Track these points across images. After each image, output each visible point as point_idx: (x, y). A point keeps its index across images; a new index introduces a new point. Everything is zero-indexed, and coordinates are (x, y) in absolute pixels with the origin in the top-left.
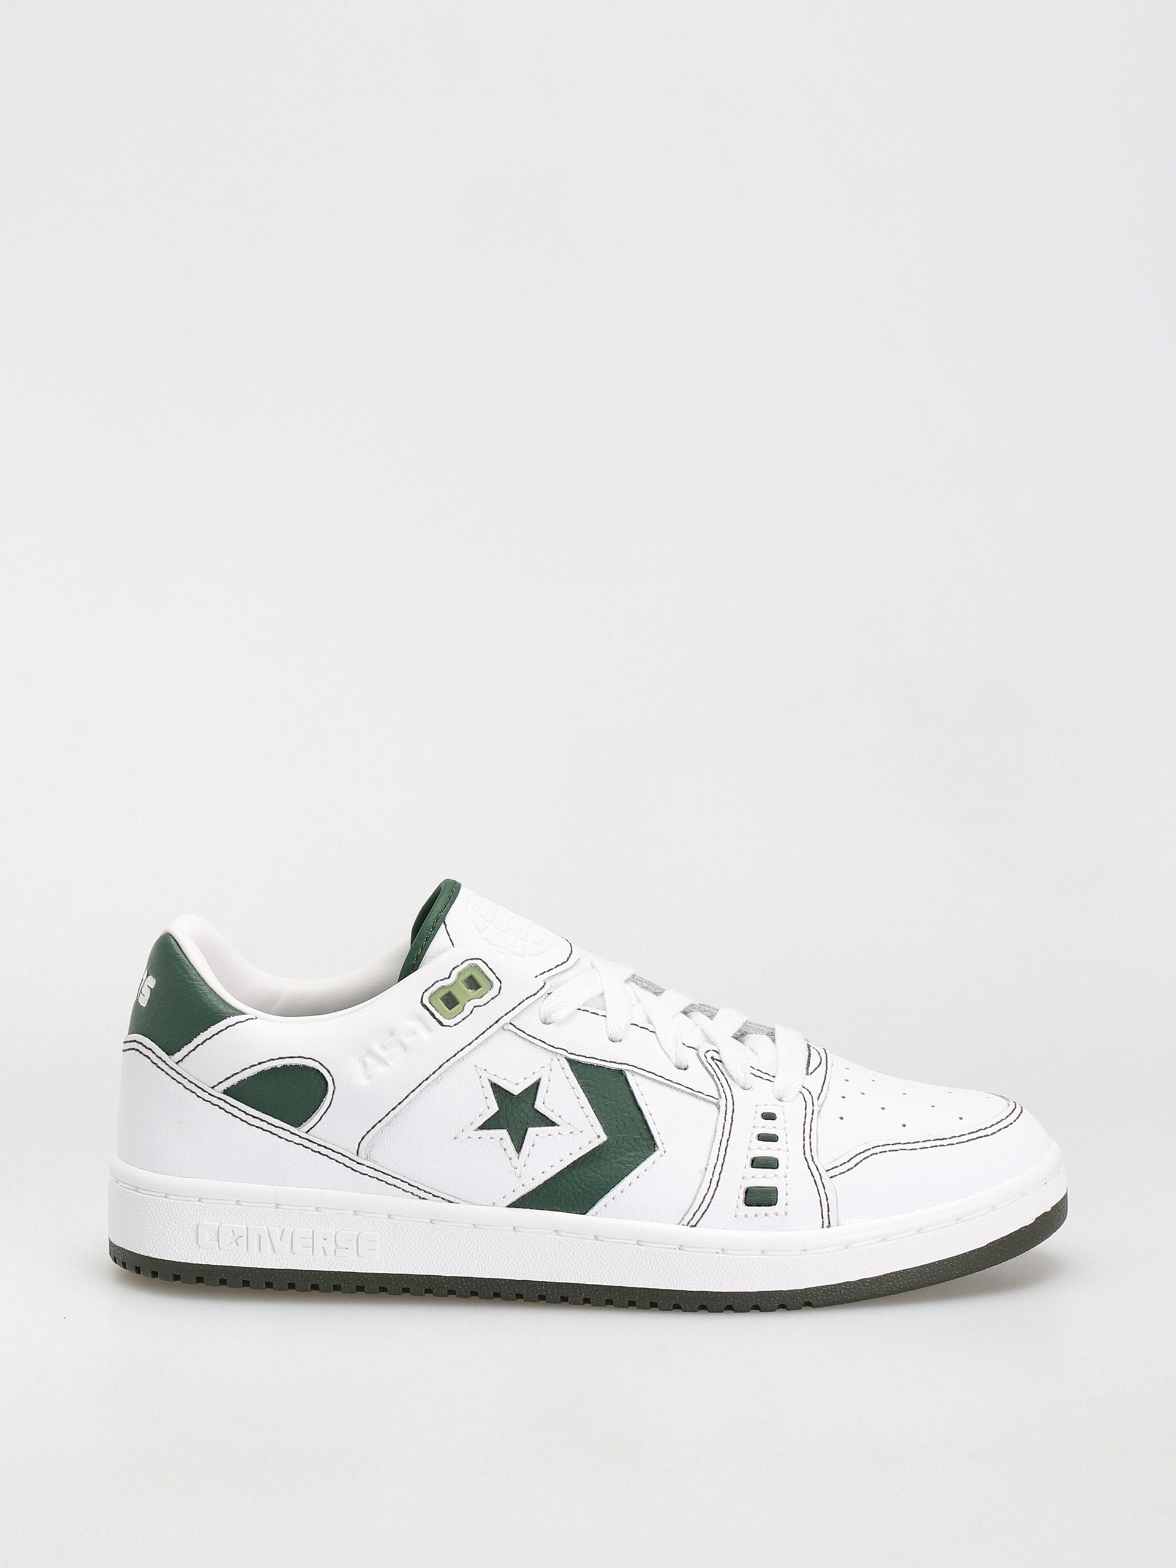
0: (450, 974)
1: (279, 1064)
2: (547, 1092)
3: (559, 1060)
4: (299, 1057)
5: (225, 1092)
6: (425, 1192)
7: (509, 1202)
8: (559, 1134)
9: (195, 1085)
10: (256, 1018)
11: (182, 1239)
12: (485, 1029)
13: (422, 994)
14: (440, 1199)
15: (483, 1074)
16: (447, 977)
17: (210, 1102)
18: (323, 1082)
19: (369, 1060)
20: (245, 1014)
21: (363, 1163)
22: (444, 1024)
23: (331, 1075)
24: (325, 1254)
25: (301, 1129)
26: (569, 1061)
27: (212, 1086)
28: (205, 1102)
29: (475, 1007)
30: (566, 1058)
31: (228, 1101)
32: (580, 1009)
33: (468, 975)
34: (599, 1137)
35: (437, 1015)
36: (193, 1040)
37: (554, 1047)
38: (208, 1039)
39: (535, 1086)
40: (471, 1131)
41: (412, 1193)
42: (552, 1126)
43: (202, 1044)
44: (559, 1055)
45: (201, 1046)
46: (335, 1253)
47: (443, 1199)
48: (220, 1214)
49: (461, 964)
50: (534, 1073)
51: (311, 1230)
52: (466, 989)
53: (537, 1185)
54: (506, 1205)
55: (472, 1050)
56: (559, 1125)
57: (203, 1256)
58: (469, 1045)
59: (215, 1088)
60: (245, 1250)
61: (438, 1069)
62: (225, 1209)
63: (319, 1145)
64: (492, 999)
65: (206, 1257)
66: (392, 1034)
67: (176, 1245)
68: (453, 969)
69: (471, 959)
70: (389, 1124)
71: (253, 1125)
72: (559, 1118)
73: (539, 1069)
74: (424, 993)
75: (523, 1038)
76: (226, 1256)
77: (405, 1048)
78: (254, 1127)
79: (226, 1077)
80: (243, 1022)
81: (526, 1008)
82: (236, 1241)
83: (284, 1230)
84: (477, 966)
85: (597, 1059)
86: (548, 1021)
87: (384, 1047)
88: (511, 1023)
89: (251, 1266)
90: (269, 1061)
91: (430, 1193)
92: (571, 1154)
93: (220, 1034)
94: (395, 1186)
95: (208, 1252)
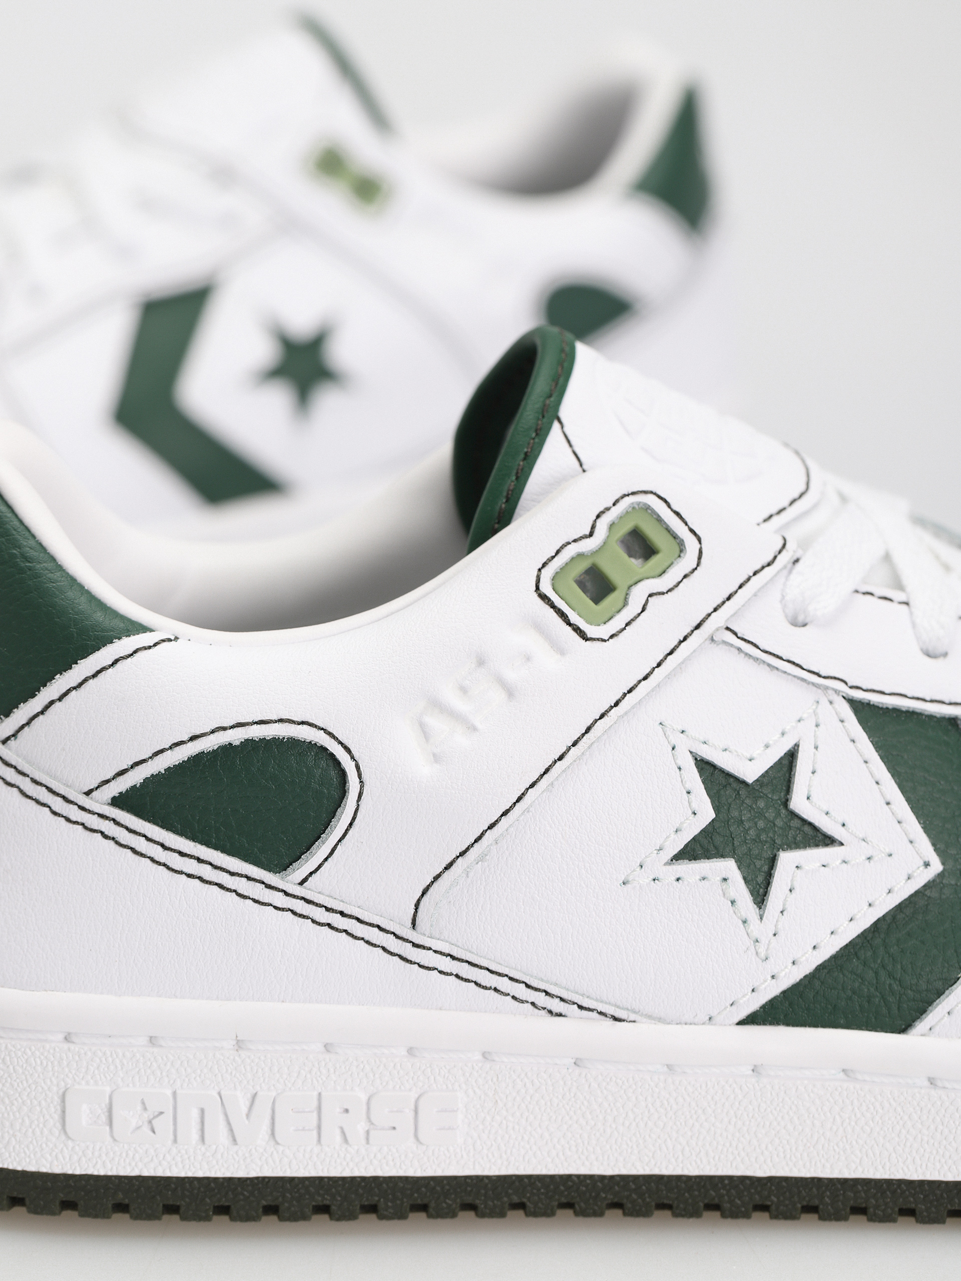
0: (593, 527)
1: (236, 737)
2: (813, 773)
3: (831, 703)
4: (281, 721)
5: (118, 802)
6: (562, 999)
7: (743, 1014)
8: (844, 862)
9: (47, 788)
10: (176, 638)
11: (27, 1122)
12: (676, 643)
13: (535, 573)
14: (595, 1014)
15: (677, 739)
16: (588, 533)
17: (83, 824)
18: (333, 773)
19: (435, 722)
20: (151, 630)
21: (427, 945)
22: (589, 636)
23: (352, 758)
24: (346, 1140)
25: (289, 878)
26: (852, 702)
27: (86, 790)
28: (71, 825)
29: (651, 595)
30: (844, 697)
31: (122, 822)
32: (857, 591)
33: (627, 527)
34: (927, 865)
35: (574, 617)
36: (39, 691)
37: (819, 675)
38: (74, 688)
39: (786, 762)
40: (658, 865)
41: (533, 1004)
42: (827, 845)
43: (60, 699)
44: (830, 692)
45: (58, 704)
46: (367, 1139)
47: (601, 1013)
48: (112, 1067)
49: (614, 504)
50: (783, 734)
51: (315, 1094)
52: (625, 556)
53: (801, 976)
54: (737, 1020)
55: (653, 690)
56: (842, 844)
57: (75, 1158)
58: (645, 678)
59: (94, 793)
60: (170, 1142)
61: (583, 735)
62: (124, 1055)
63: (328, 909)
64: (685, 576)
65: (84, 1159)
66: (481, 662)
67: (14, 1136)
68: (598, 516)
69: (633, 493)
70: (481, 858)
71: (181, 872)
72: (842, 829)
73: (794, 724)
74: (540, 570)
75: (756, 659)
76: (127, 1155)
77: (510, 692)
78: (184, 876)
79: (117, 770)
80: (150, 647)
81: (755, 595)
82: (150, 1122)
83: (254, 1096)
84: (647, 508)
85: (905, 696)
86: (801, 619)
87: (464, 690)
88: (728, 629)
89: (183, 1175)
90: (213, 732)
91: (574, 1003)
92: (870, 905)
93: (101, 676)
94: (496, 990)
95: (88, 1147)
